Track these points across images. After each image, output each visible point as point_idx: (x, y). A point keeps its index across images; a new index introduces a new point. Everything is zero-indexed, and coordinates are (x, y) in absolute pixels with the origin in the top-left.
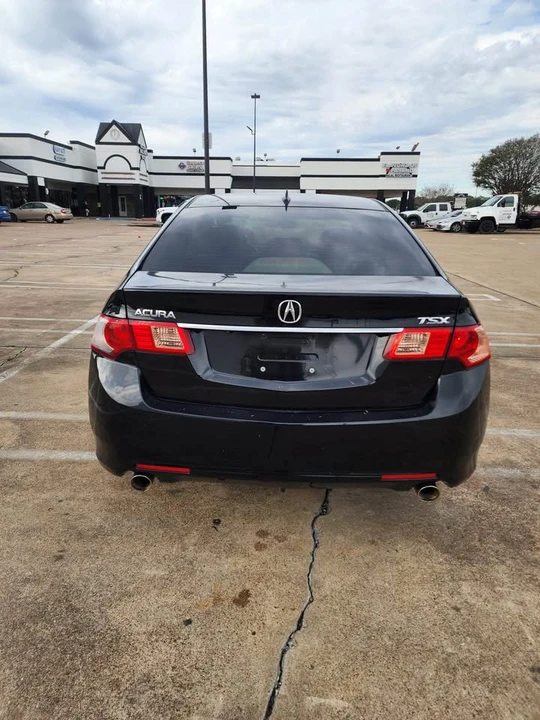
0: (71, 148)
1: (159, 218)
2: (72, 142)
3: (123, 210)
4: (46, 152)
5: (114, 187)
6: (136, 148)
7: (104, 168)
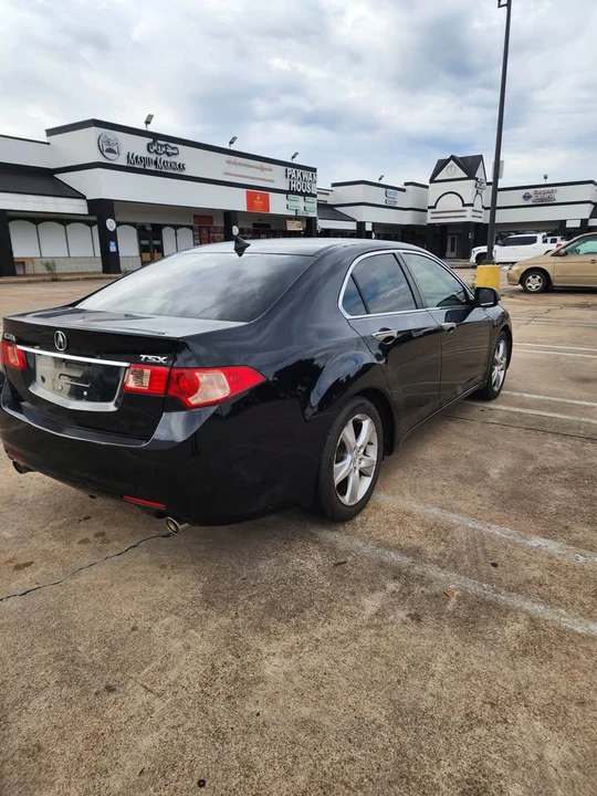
0: (404, 190)
1: (473, 259)
2: (406, 184)
3: (452, 250)
4: (378, 196)
5: (444, 227)
6: (473, 182)
7: (434, 207)
